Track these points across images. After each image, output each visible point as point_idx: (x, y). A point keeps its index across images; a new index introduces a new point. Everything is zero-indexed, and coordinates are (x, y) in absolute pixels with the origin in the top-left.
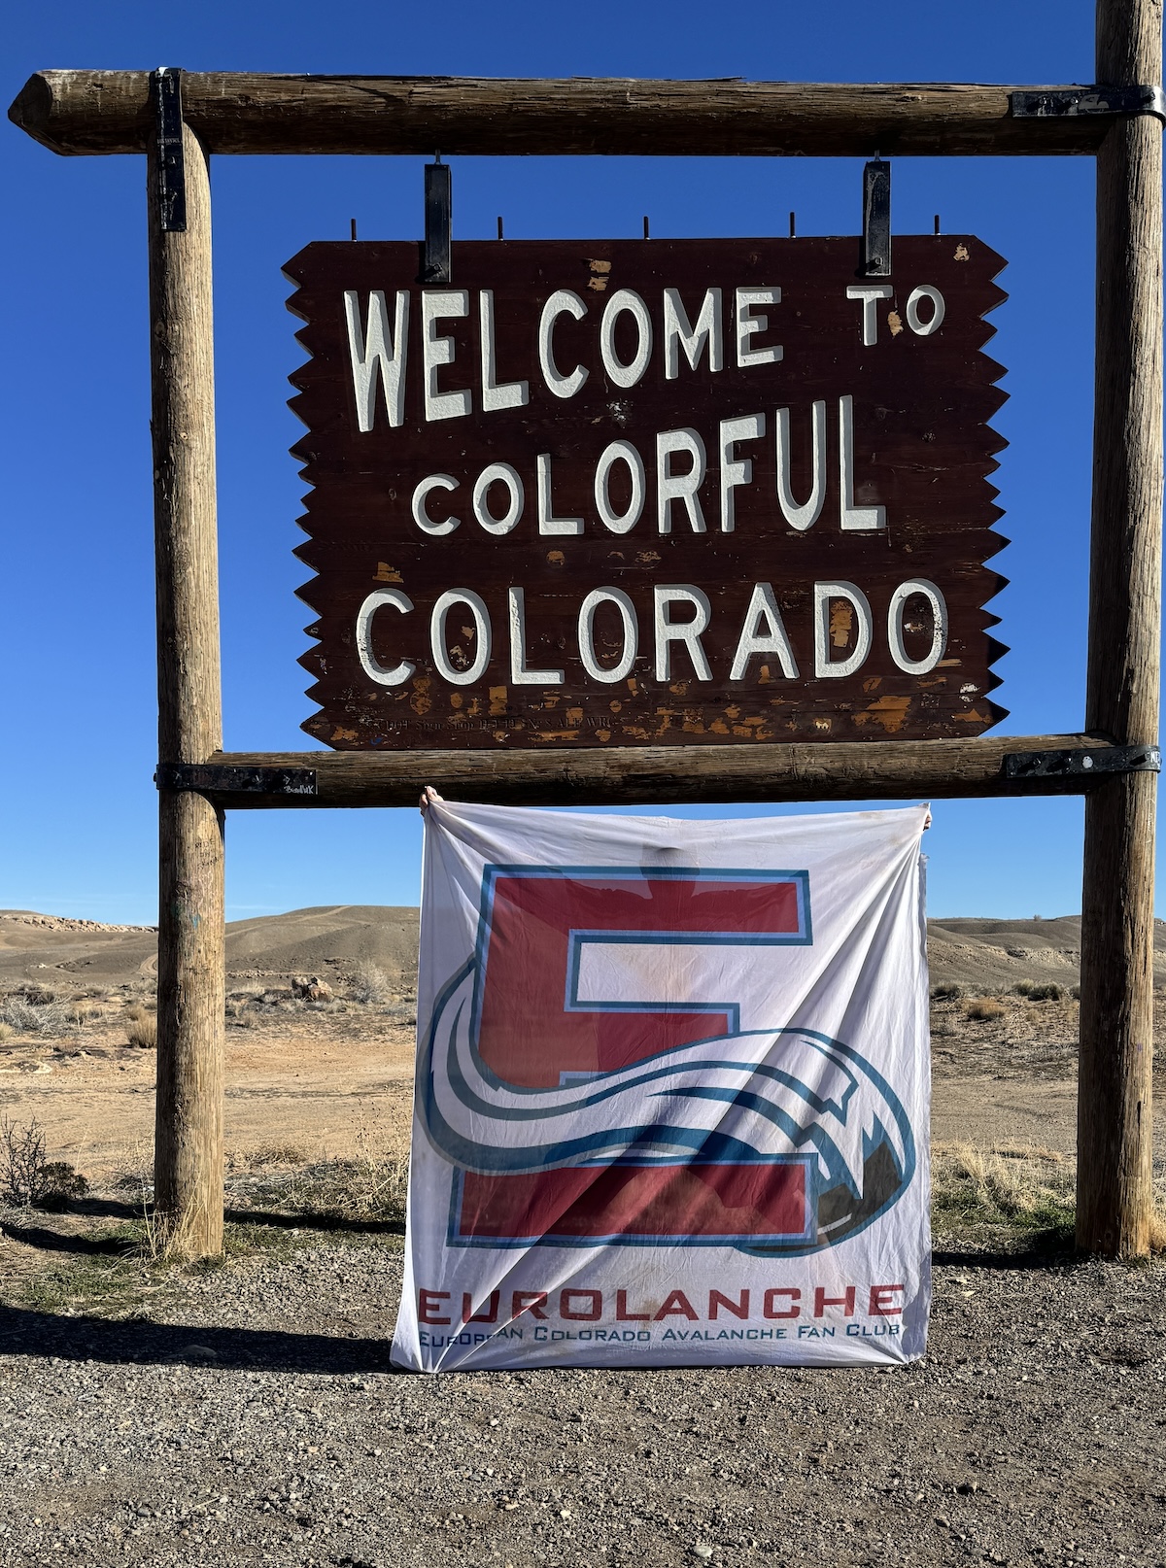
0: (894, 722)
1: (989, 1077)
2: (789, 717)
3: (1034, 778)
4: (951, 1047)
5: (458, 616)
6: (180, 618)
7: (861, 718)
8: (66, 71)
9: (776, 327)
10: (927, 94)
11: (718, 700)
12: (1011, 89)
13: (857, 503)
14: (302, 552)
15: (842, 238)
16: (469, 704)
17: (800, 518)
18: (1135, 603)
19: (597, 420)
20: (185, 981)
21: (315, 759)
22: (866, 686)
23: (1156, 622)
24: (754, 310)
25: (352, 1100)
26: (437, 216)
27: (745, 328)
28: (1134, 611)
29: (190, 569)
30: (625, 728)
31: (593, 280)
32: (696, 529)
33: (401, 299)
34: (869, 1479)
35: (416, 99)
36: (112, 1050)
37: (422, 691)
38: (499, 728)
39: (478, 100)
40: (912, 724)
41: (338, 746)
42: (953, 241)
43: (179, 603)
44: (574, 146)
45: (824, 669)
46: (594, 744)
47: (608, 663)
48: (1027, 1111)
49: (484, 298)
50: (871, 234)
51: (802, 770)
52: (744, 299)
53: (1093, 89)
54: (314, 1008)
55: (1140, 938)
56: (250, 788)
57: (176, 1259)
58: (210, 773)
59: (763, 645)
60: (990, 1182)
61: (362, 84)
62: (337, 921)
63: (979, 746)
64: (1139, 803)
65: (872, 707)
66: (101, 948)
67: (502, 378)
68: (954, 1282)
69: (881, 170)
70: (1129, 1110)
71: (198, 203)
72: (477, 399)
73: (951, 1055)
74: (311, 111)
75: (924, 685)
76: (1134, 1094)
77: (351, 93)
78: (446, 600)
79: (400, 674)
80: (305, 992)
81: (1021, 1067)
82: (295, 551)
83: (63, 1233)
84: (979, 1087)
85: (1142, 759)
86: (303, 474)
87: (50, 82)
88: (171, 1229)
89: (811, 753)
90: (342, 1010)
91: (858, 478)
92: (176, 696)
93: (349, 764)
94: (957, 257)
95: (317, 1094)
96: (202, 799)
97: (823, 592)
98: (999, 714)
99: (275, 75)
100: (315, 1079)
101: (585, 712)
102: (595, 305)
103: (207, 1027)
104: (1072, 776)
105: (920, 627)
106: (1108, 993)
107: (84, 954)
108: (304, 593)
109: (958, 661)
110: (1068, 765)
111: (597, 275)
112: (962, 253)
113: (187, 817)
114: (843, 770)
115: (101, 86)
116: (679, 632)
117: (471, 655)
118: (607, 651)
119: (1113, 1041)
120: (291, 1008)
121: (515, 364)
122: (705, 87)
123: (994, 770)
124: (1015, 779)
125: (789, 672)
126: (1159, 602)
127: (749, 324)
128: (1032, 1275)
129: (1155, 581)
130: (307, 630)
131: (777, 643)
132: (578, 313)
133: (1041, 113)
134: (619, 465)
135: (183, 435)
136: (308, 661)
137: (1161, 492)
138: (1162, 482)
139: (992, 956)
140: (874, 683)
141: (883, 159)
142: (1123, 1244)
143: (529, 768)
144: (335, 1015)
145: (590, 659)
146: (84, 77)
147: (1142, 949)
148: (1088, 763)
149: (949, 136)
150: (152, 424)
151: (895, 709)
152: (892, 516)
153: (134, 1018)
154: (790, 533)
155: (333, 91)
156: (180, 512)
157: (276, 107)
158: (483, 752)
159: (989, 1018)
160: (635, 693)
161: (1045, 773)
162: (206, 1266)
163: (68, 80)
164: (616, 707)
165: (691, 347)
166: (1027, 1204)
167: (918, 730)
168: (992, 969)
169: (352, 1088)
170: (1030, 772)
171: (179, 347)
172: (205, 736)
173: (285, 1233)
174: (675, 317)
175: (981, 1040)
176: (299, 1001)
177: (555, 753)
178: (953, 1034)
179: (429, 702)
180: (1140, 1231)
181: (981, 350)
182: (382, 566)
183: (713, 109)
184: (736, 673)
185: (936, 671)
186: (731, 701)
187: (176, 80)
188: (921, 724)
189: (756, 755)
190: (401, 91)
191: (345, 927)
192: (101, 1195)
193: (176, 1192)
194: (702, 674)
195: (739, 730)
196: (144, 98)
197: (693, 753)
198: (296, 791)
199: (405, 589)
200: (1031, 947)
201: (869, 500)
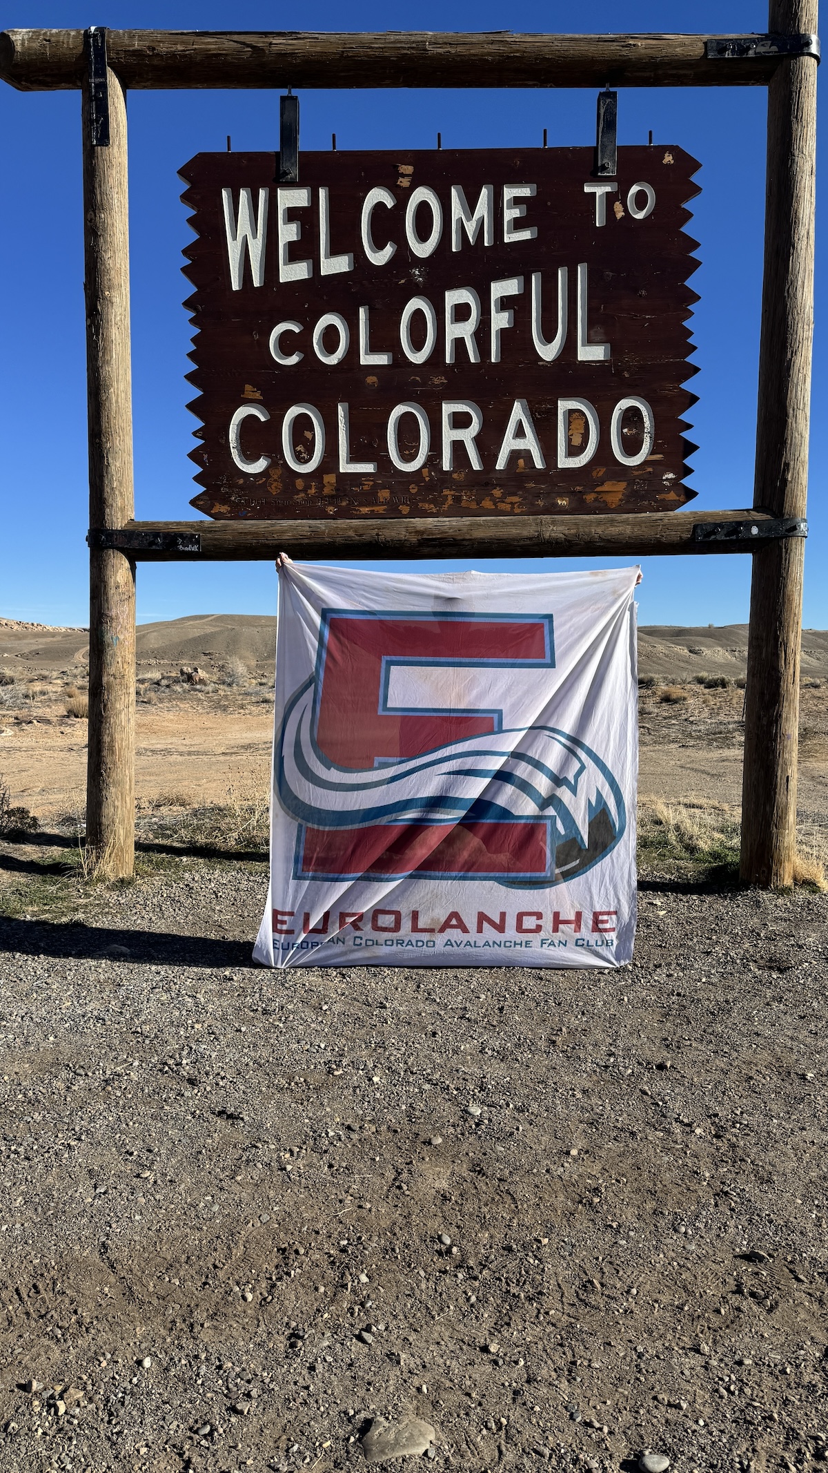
0: (614, 500)
1: (676, 746)
2: (538, 496)
3: (716, 541)
4: (648, 723)
5: (302, 424)
6: (104, 425)
7: (590, 498)
8: (24, 30)
9: (533, 213)
10: (645, 42)
11: (487, 484)
12: (706, 37)
13: (590, 341)
14: (191, 377)
15: (581, 148)
16: (308, 487)
17: (548, 352)
18: (791, 415)
19: (403, 281)
20: (108, 683)
21: (200, 525)
22: (594, 474)
23: (806, 429)
24: (517, 201)
25: (222, 758)
26: (289, 133)
27: (510, 214)
28: (790, 421)
29: (112, 390)
30: (420, 504)
31: (401, 179)
32: (473, 360)
33: (262, 194)
34: (592, 1057)
35: (274, 48)
36: (55, 719)
37: (275, 477)
38: (330, 504)
39: (318, 49)
40: (628, 502)
41: (216, 517)
42: (663, 149)
43: (104, 414)
44: (387, 82)
45: (564, 462)
46: (400, 516)
47: (408, 457)
48: (703, 772)
49: (322, 193)
50: (602, 145)
51: (547, 535)
52: (509, 193)
53: (767, 37)
54: (196, 690)
55: (791, 657)
56: (154, 547)
57: (102, 879)
58: (125, 536)
59: (520, 444)
60: (677, 828)
61: (236, 37)
62: (211, 625)
63: (676, 518)
64: (791, 560)
65: (598, 489)
66: (46, 643)
67: (334, 251)
68: (651, 904)
69: (609, 97)
70: (780, 781)
71: (118, 125)
72: (316, 267)
73: (648, 729)
74: (199, 58)
75: (636, 473)
76: (784, 770)
77: (227, 45)
78: (293, 412)
79: (260, 466)
80: (189, 678)
81: (699, 738)
82: (185, 377)
83: (22, 858)
84: (668, 753)
85: (794, 528)
86: (192, 321)
87: (13, 38)
88: (98, 858)
89: (554, 523)
90: (216, 691)
91: (591, 323)
92: (102, 481)
93: (224, 529)
94: (665, 161)
95: (198, 753)
96: (120, 555)
97: (564, 405)
98: (690, 494)
99: (173, 32)
100: (197, 741)
101: (391, 493)
102: (402, 198)
103: (123, 716)
104: (743, 540)
105: (634, 431)
106: (767, 697)
107: (34, 647)
108: (192, 407)
109: (661, 456)
110: (740, 532)
111: (403, 176)
112: (668, 159)
113: (109, 567)
114: (577, 535)
115: (49, 41)
116: (460, 435)
117: (311, 452)
118: (408, 449)
119: (770, 732)
120: (180, 690)
121: (344, 241)
122: (483, 38)
123: (687, 536)
124: (701, 542)
125: (539, 464)
126: (808, 414)
127: (513, 211)
128: (709, 899)
129: (806, 399)
130: (195, 434)
131: (530, 443)
132: (390, 203)
133: (728, 55)
134: (418, 314)
135: (107, 293)
136: (195, 456)
137: (811, 334)
138: (812, 326)
139: (677, 654)
140: (600, 472)
141: (612, 89)
142: (774, 878)
143: (351, 533)
144: (211, 695)
145: (395, 454)
146: (37, 34)
147: (792, 666)
148: (755, 530)
149: (660, 72)
150: (85, 285)
151: (615, 490)
152: (615, 351)
153: (70, 696)
154: (540, 363)
155: (216, 43)
156: (105, 348)
157: (173, 55)
158: (318, 522)
159: (675, 701)
160: (427, 479)
161: (723, 538)
162: (123, 884)
163: (26, 37)
164: (413, 489)
165: (470, 228)
166: (704, 845)
167: (631, 506)
168: (677, 663)
169: (223, 749)
170: (713, 537)
171: (105, 230)
172: (122, 509)
173: (177, 859)
174: (459, 206)
175: (670, 718)
176: (185, 684)
177: (370, 522)
178: (650, 713)
179: (280, 485)
180: (787, 869)
181: (681, 230)
182: (248, 387)
183: (489, 54)
184: (501, 464)
185: (645, 463)
186: (497, 485)
187: (103, 36)
188: (633, 502)
189: (514, 524)
190: (263, 42)
191: (218, 629)
192: (48, 830)
193: (101, 833)
194: (476, 466)
195: (502, 506)
196: (80, 49)
197: (468, 523)
198: (186, 549)
199: (264, 404)
200: (706, 647)
201: (598, 339)
